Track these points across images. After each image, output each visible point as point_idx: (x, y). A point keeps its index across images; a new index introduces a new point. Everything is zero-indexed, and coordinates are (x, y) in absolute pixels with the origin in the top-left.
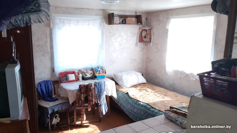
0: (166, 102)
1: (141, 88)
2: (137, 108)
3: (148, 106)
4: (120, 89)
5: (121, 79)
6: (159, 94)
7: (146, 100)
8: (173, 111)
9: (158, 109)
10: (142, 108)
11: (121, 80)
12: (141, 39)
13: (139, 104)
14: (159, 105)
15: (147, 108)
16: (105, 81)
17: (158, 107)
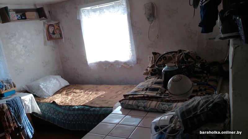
0: (103, 97)
1: (67, 91)
2: (72, 115)
3: (86, 107)
4: (42, 101)
5: (39, 88)
6: (90, 91)
7: (80, 103)
8: (130, 98)
9: (99, 106)
10: (79, 112)
11: (39, 90)
12: (50, 37)
13: (74, 110)
14: (97, 102)
15: (86, 109)
16: (20, 96)
17: (97, 104)
